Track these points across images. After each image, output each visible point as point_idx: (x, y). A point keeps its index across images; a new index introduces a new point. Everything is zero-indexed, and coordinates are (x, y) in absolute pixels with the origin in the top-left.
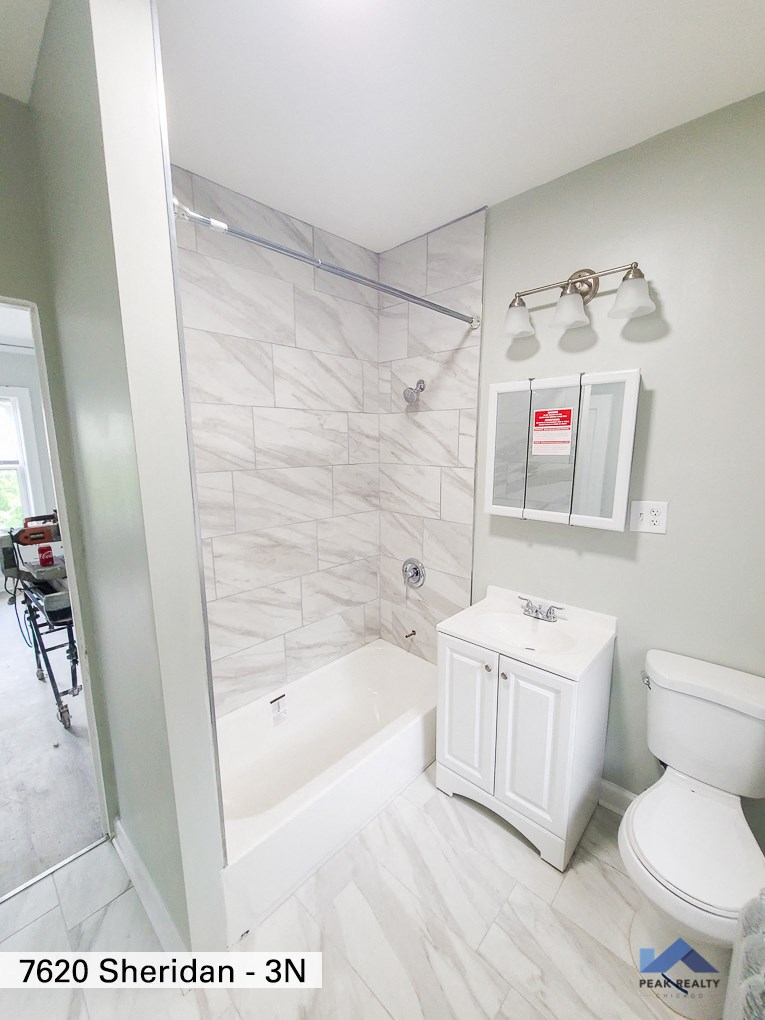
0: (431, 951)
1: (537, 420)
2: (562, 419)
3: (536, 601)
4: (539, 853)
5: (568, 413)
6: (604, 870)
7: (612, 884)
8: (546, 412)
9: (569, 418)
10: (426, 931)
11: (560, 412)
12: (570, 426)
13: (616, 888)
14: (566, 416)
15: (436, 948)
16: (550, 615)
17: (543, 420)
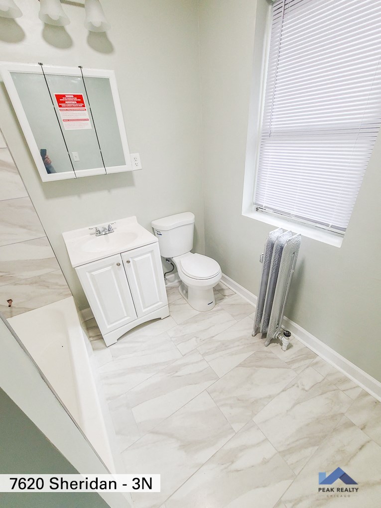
0: (177, 374)
1: (59, 102)
2: (78, 102)
3: (100, 227)
4: (160, 319)
5: (80, 97)
6: (173, 304)
7: (179, 305)
8: (64, 96)
9: (82, 102)
10: (170, 374)
11: (75, 96)
12: (86, 108)
13: (181, 304)
14: (79, 99)
15: (177, 372)
16: (110, 230)
17: (64, 102)
